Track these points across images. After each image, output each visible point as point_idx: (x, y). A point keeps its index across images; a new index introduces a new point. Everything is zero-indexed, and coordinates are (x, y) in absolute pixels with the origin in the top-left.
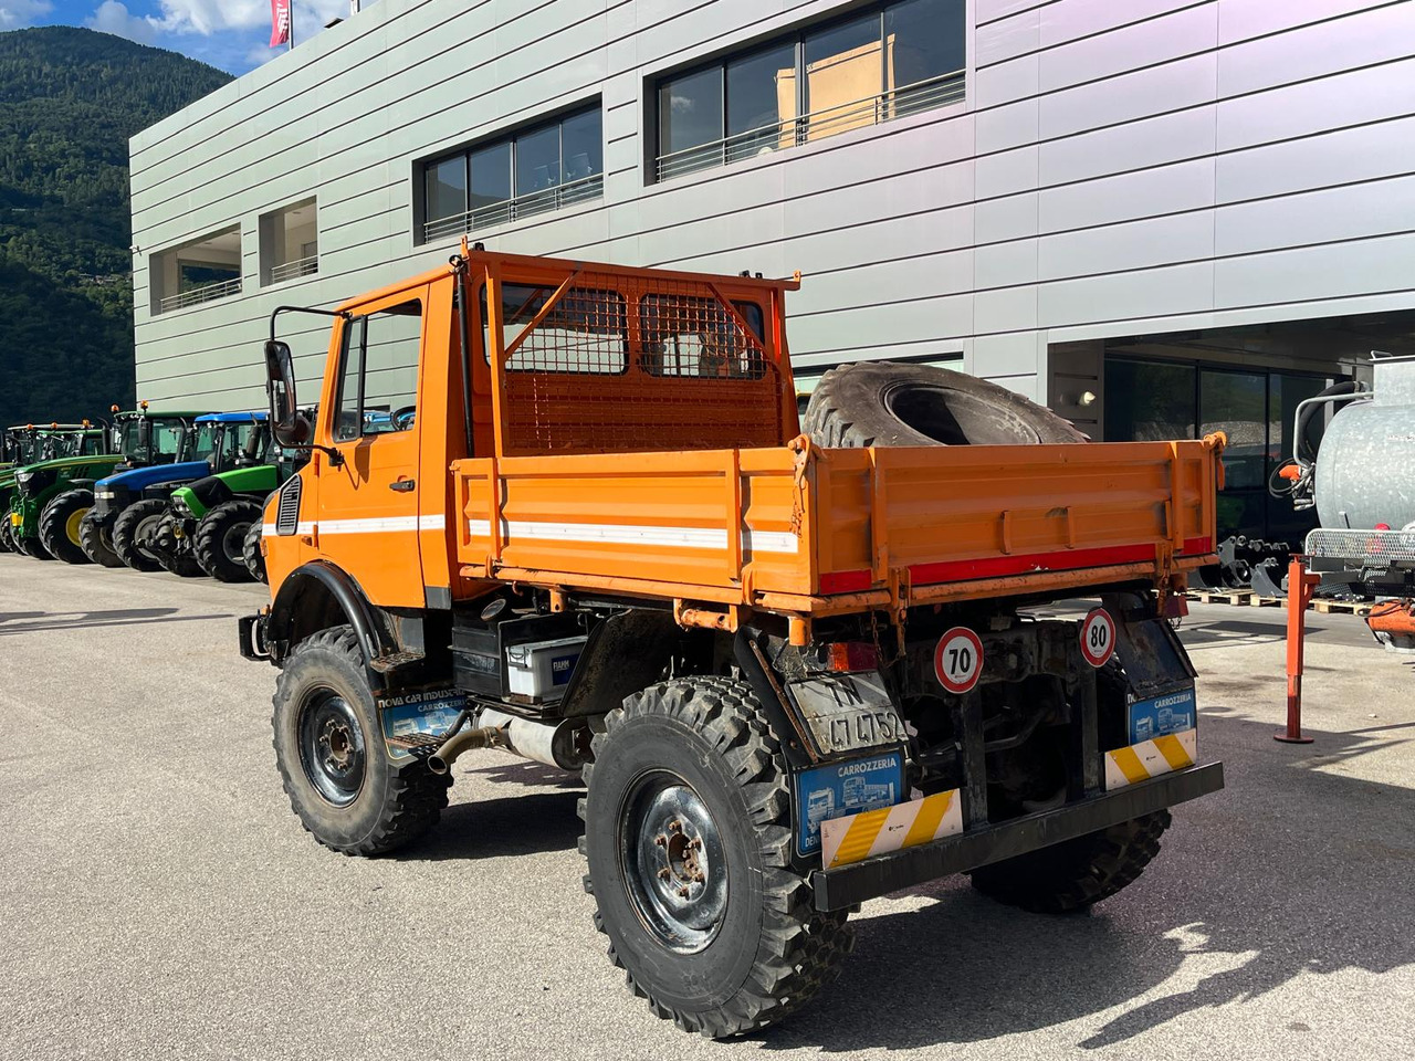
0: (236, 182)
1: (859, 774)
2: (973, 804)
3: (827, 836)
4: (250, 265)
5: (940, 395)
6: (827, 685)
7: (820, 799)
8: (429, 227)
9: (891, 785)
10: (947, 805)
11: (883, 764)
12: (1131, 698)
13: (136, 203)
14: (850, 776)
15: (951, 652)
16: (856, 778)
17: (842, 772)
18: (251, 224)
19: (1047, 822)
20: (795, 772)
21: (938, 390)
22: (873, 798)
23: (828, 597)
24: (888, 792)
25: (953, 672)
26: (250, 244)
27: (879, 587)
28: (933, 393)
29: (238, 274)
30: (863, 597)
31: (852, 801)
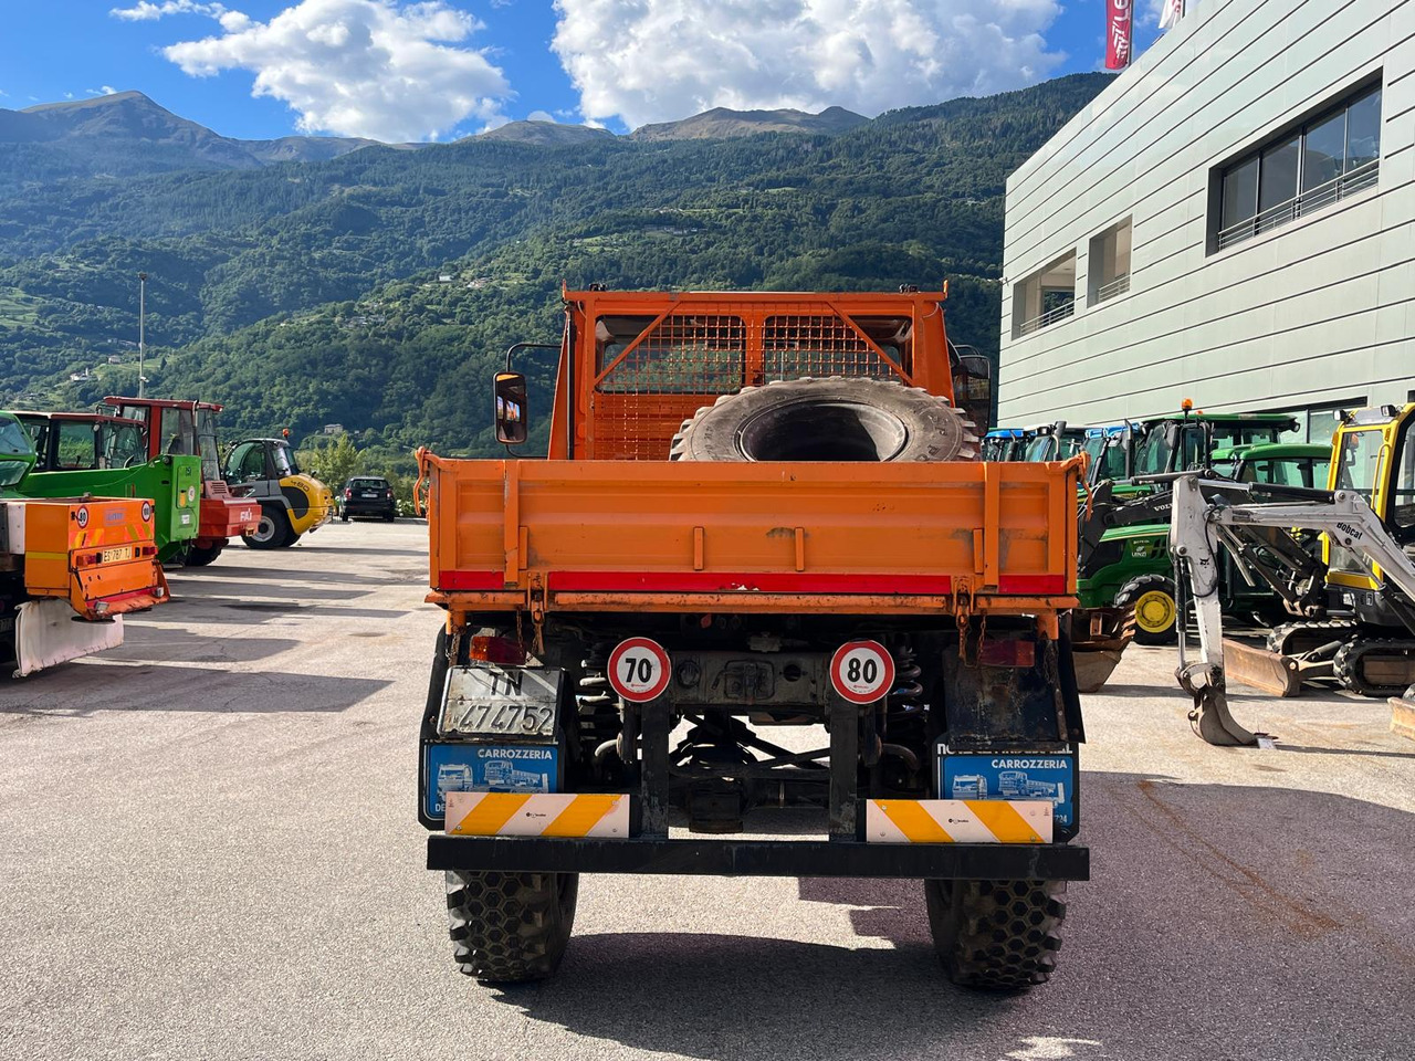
0: (1075, 209)
1: (506, 759)
2: (647, 813)
3: (451, 806)
4: (1081, 288)
5: (852, 412)
6: (492, 674)
7: (455, 772)
8: (1223, 235)
9: (545, 776)
10: (610, 808)
11: (536, 754)
12: (942, 748)
13: (1008, 237)
14: (493, 759)
15: (628, 660)
16: (503, 762)
17: (484, 753)
18: (1083, 247)
19: (737, 851)
20: (426, 744)
21: (852, 406)
22: (521, 783)
23: (448, 592)
24: (541, 781)
25: (629, 680)
26: (1082, 266)
27: (514, 588)
28: (844, 409)
29: (1073, 297)
30: (491, 595)
31: (498, 782)
